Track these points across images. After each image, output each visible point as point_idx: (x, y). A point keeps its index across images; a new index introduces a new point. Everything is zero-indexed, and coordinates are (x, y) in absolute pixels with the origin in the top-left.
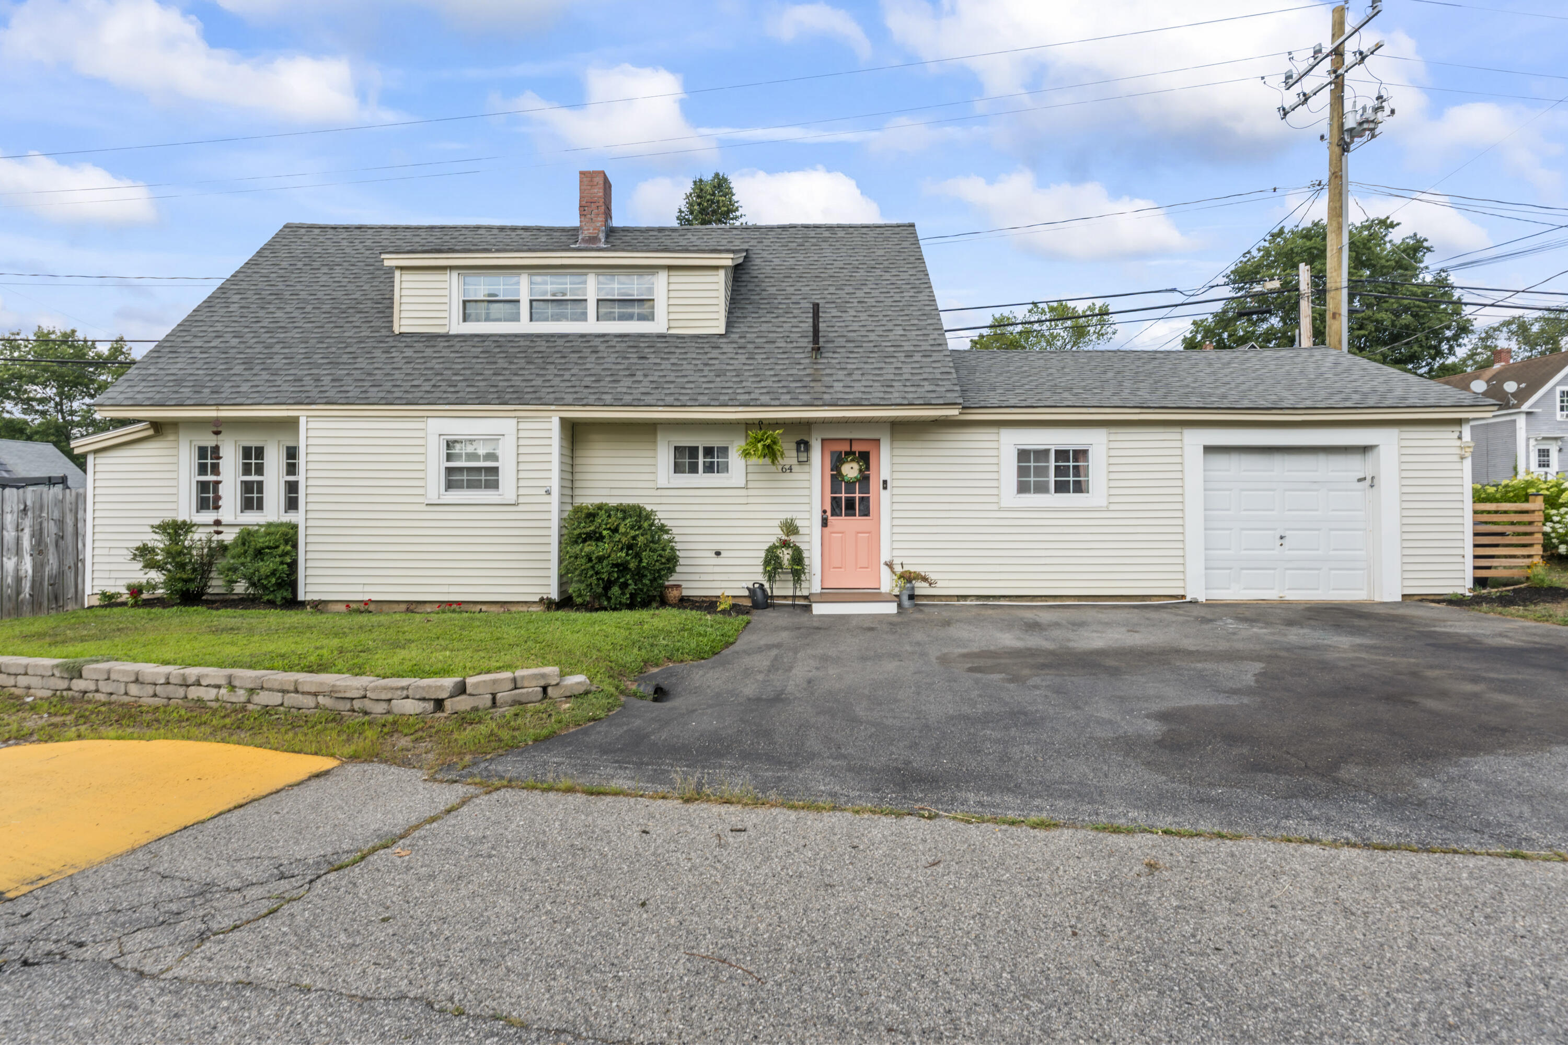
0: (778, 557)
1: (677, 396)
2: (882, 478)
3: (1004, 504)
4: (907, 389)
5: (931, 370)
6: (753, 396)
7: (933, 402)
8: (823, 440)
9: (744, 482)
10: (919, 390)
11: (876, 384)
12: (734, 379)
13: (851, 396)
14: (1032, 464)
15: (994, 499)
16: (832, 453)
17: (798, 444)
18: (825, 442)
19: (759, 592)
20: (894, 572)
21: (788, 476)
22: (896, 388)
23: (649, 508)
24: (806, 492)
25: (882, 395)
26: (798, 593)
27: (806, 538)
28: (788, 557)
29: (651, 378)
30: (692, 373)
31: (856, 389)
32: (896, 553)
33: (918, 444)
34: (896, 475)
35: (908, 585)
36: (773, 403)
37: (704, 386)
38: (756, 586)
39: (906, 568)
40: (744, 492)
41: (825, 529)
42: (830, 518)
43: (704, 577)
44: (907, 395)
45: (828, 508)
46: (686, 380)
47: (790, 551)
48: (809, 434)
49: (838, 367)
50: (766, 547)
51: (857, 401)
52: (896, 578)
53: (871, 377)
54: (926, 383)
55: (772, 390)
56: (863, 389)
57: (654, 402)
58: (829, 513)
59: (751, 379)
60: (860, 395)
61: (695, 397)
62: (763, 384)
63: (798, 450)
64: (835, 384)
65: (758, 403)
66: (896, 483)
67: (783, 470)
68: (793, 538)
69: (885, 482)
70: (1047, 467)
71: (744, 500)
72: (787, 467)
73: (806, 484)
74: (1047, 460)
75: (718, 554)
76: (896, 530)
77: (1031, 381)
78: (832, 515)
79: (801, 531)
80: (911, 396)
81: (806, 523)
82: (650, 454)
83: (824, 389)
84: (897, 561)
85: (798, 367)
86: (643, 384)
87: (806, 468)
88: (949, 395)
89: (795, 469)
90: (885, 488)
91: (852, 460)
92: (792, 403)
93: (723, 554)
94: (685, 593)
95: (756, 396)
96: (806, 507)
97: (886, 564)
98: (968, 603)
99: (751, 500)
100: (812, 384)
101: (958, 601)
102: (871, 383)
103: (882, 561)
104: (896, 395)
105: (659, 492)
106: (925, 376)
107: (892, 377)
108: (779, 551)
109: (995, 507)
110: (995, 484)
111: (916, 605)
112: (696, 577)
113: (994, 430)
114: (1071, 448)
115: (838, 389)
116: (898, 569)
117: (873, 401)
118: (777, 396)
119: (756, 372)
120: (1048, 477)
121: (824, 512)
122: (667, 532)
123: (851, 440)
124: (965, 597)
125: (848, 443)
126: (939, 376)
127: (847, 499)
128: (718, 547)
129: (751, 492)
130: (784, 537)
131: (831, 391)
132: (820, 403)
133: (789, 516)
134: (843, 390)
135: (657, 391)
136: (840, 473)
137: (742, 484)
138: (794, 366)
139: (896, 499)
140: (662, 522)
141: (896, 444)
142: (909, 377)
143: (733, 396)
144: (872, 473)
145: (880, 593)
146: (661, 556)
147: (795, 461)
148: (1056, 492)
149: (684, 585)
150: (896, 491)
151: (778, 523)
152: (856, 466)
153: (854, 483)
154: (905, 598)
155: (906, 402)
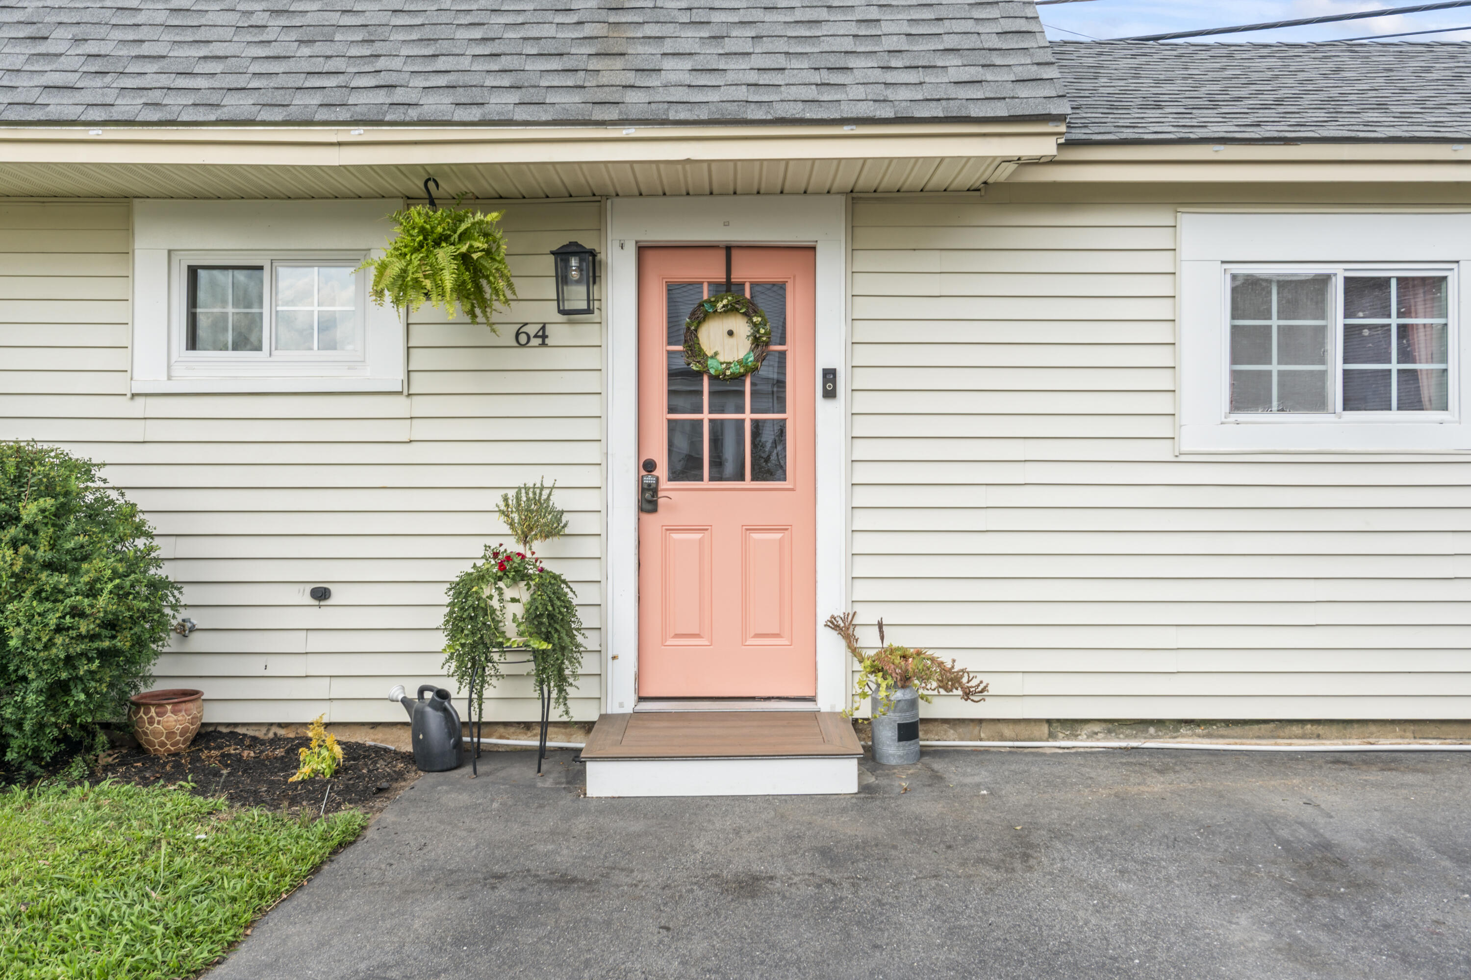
0: (486, 610)
1: (155, 96)
2: (823, 363)
3: (1188, 443)
4: (890, 77)
5: (969, 26)
6: (399, 96)
7: (975, 111)
8: (642, 250)
9: (401, 375)
10: (930, 77)
11: (795, 63)
12: (354, 51)
13: (713, 96)
14: (1275, 322)
15: (1162, 427)
16: (673, 291)
17: (562, 255)
18: (650, 255)
19: (434, 719)
20: (854, 651)
21: (534, 356)
22: (859, 76)
23: (78, 453)
24: (590, 406)
25: (811, 93)
26: (555, 715)
27: (591, 547)
28: (518, 610)
29: (92, 48)
30: (228, 33)
31: (731, 77)
32: (862, 591)
33: (931, 261)
34: (863, 355)
35: (899, 695)
36: (461, 114)
37: (256, 68)
38: (428, 695)
39: (897, 639)
40: (399, 406)
41: (647, 518)
42: (665, 484)
43: (277, 667)
44: (890, 94)
45: (659, 453)
46: (204, 51)
47: (522, 592)
48: (600, 229)
49: (685, 18)
50: (454, 572)
51: (732, 111)
52: (858, 666)
53: (781, 46)
54: (952, 60)
55: (467, 79)
56: (753, 77)
57: (72, 113)
58: (662, 471)
59: (405, 51)
60: (742, 93)
61: (214, 98)
62: (441, 64)
63: (562, 280)
64: (669, 64)
65: (413, 114)
66: (863, 379)
67: (521, 339)
68: (540, 548)
69: (830, 375)
70: (1320, 333)
71: (400, 431)
72: (532, 330)
73: (590, 382)
74: (1320, 310)
75: (321, 594)
76: (862, 521)
77: (1260, 92)
78: (675, 475)
79: (574, 524)
80: (904, 94)
81: (591, 500)
82: (113, 289)
83: (631, 78)
84: (866, 616)
85: (560, 18)
86: (63, 63)
87: (586, 333)
88: (1024, 91)
89: (558, 333)
90: (830, 394)
91: (731, 310)
92: (521, 114)
93: (338, 595)
94: (216, 715)
95: (412, 96)
96: (591, 453)
97: (833, 624)
98: (1082, 743)
99: (421, 430)
100: (593, 64)
101: (1052, 736)
102: (781, 61)
103: (823, 617)
104: (859, 92)
105: (139, 407)
106: (950, 42)
107: (848, 44)
108: (487, 590)
109: (1163, 451)
110: (1163, 380)
111: (924, 752)
112: (255, 666)
113: (1163, 217)
114: (1393, 273)
115: (673, 77)
116: (868, 640)
117: (781, 111)
118: (477, 95)
119: (427, 33)
120: (1322, 361)
121: (649, 466)
122: (140, 531)
123: (729, 249)
124: (1072, 725)
125: (723, 253)
126: (996, 43)
127: (717, 428)
128: (320, 574)
129: (421, 407)
130: (512, 546)
131: (653, 81)
132: (613, 114)
133: (531, 477)
134: (688, 79)
135: (98, 82)
136: (693, 349)
137: (394, 379)
138: (549, 16)
139: (862, 427)
140: (130, 496)
141: (864, 261)
142: (902, 44)
143: (336, 97)
144: (793, 349)
145: (815, 715)
146: (77, 612)
147: (550, 312)
148: (1348, 405)
149: (209, 690)
150: (862, 403)
151: (494, 500)
152: (741, 326)
153: (738, 378)
154: (887, 736)
155: (887, 112)
